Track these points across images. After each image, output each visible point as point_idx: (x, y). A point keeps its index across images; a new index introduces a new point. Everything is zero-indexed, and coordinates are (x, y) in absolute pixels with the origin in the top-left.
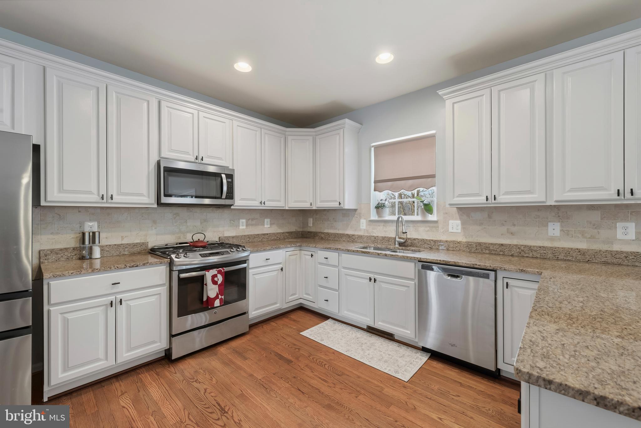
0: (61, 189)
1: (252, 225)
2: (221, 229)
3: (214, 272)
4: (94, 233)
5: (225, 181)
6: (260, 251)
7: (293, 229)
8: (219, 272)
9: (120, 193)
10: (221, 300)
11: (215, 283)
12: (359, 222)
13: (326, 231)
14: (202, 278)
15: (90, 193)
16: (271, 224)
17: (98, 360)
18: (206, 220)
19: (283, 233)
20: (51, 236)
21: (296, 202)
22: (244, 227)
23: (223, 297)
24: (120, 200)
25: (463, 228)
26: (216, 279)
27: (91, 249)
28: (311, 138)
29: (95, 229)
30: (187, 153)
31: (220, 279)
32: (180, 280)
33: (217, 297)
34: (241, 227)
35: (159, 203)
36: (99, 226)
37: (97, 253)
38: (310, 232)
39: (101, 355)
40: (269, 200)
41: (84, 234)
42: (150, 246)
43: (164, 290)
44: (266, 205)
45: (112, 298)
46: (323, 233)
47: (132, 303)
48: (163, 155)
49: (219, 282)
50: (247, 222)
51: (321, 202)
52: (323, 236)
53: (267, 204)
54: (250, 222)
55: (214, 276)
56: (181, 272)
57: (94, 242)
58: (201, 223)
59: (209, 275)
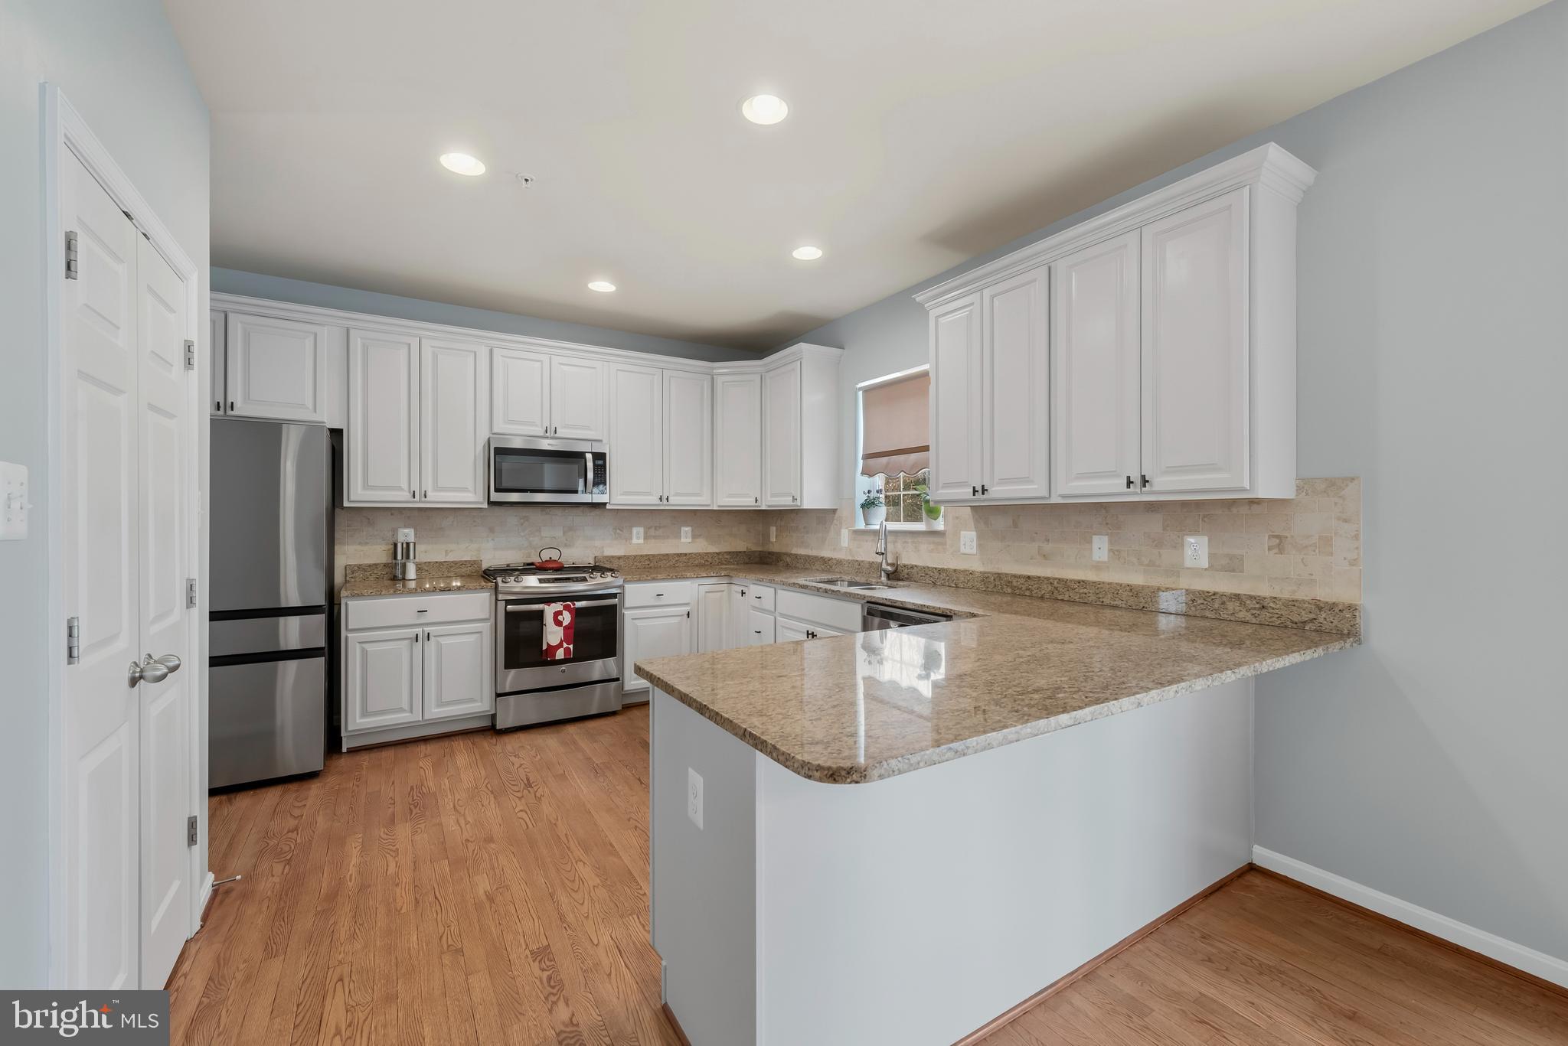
0: (366, 485)
1: (655, 537)
2: (598, 543)
3: (558, 606)
4: (408, 544)
5: (590, 465)
6: (646, 581)
7: (741, 545)
8: (566, 608)
9: (437, 489)
10: (567, 650)
11: (558, 623)
12: (839, 534)
13: (795, 551)
14: (541, 613)
15: (400, 488)
16: (694, 537)
17: (401, 710)
18: (571, 529)
19: (718, 554)
20: (359, 547)
21: (731, 496)
22: (641, 541)
23: (571, 647)
24: (437, 498)
25: (980, 546)
26: (560, 618)
27: (404, 566)
28: (757, 378)
29: (411, 539)
30: (532, 424)
31: (567, 618)
32: (508, 614)
33: (560, 645)
34: (635, 541)
35: (490, 503)
36: (416, 534)
37: (411, 572)
38: (771, 553)
39: (405, 705)
40: (677, 494)
41: (395, 545)
42: (485, 566)
43: (486, 628)
44: (670, 502)
45: (419, 630)
46: (790, 555)
47: (444, 641)
48: (495, 430)
49: (565, 623)
50: (646, 533)
51: (773, 495)
52: (788, 560)
53: (673, 500)
54: (652, 532)
55: (557, 614)
56: (508, 602)
57: (408, 557)
58: (564, 533)
59: (549, 610)
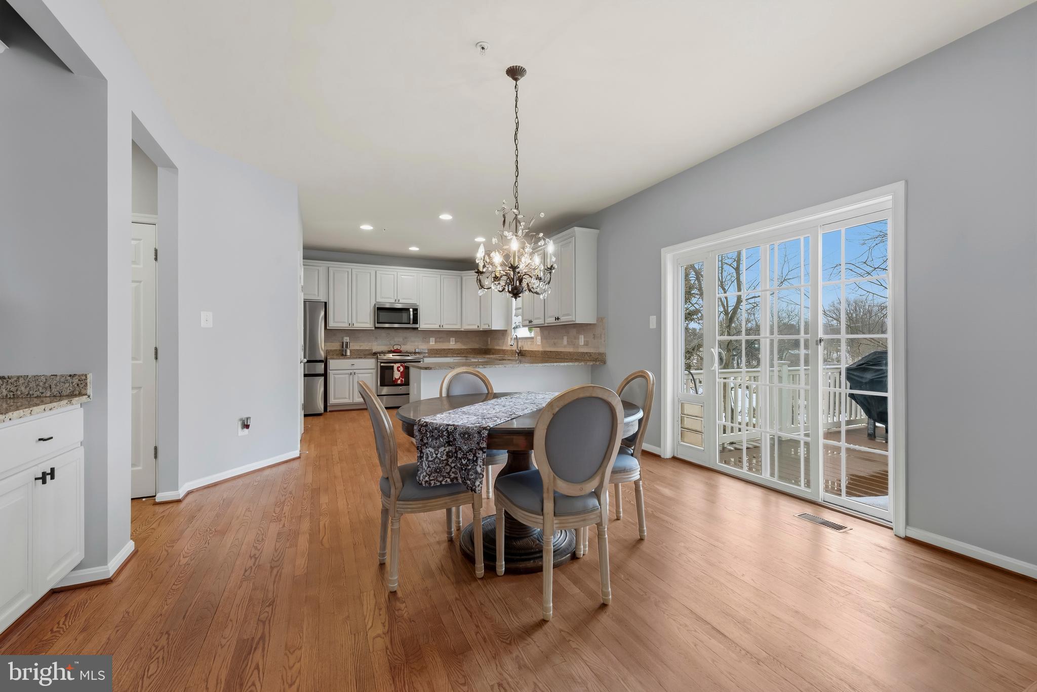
0: (336, 321)
1: (440, 342)
2: (416, 344)
3: (399, 365)
4: (347, 343)
5: (411, 313)
6: (432, 357)
7: (476, 346)
8: (401, 365)
9: (357, 322)
10: (402, 381)
11: (399, 371)
12: (508, 340)
14: (393, 366)
15: (345, 323)
16: (456, 342)
17: (346, 398)
18: (406, 338)
19: (466, 349)
20: (331, 344)
21: (469, 325)
22: (434, 343)
23: (403, 379)
24: (357, 326)
26: (399, 369)
27: (346, 350)
29: (349, 341)
30: (391, 298)
31: (402, 369)
32: (381, 367)
33: (399, 378)
34: (431, 343)
35: (376, 328)
36: (350, 339)
37: (349, 352)
38: (488, 349)
40: (446, 324)
41: (343, 343)
42: (373, 351)
43: (374, 371)
44: (444, 327)
45: (352, 371)
46: (494, 349)
47: (360, 375)
48: (377, 301)
49: (401, 371)
50: (435, 340)
51: (484, 324)
52: (494, 351)
54: (438, 340)
55: (398, 367)
56: (381, 363)
57: (347, 347)
58: (403, 339)
59: (396, 366)
